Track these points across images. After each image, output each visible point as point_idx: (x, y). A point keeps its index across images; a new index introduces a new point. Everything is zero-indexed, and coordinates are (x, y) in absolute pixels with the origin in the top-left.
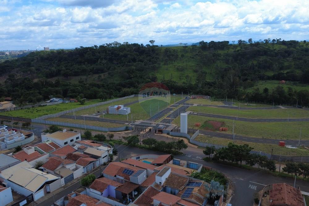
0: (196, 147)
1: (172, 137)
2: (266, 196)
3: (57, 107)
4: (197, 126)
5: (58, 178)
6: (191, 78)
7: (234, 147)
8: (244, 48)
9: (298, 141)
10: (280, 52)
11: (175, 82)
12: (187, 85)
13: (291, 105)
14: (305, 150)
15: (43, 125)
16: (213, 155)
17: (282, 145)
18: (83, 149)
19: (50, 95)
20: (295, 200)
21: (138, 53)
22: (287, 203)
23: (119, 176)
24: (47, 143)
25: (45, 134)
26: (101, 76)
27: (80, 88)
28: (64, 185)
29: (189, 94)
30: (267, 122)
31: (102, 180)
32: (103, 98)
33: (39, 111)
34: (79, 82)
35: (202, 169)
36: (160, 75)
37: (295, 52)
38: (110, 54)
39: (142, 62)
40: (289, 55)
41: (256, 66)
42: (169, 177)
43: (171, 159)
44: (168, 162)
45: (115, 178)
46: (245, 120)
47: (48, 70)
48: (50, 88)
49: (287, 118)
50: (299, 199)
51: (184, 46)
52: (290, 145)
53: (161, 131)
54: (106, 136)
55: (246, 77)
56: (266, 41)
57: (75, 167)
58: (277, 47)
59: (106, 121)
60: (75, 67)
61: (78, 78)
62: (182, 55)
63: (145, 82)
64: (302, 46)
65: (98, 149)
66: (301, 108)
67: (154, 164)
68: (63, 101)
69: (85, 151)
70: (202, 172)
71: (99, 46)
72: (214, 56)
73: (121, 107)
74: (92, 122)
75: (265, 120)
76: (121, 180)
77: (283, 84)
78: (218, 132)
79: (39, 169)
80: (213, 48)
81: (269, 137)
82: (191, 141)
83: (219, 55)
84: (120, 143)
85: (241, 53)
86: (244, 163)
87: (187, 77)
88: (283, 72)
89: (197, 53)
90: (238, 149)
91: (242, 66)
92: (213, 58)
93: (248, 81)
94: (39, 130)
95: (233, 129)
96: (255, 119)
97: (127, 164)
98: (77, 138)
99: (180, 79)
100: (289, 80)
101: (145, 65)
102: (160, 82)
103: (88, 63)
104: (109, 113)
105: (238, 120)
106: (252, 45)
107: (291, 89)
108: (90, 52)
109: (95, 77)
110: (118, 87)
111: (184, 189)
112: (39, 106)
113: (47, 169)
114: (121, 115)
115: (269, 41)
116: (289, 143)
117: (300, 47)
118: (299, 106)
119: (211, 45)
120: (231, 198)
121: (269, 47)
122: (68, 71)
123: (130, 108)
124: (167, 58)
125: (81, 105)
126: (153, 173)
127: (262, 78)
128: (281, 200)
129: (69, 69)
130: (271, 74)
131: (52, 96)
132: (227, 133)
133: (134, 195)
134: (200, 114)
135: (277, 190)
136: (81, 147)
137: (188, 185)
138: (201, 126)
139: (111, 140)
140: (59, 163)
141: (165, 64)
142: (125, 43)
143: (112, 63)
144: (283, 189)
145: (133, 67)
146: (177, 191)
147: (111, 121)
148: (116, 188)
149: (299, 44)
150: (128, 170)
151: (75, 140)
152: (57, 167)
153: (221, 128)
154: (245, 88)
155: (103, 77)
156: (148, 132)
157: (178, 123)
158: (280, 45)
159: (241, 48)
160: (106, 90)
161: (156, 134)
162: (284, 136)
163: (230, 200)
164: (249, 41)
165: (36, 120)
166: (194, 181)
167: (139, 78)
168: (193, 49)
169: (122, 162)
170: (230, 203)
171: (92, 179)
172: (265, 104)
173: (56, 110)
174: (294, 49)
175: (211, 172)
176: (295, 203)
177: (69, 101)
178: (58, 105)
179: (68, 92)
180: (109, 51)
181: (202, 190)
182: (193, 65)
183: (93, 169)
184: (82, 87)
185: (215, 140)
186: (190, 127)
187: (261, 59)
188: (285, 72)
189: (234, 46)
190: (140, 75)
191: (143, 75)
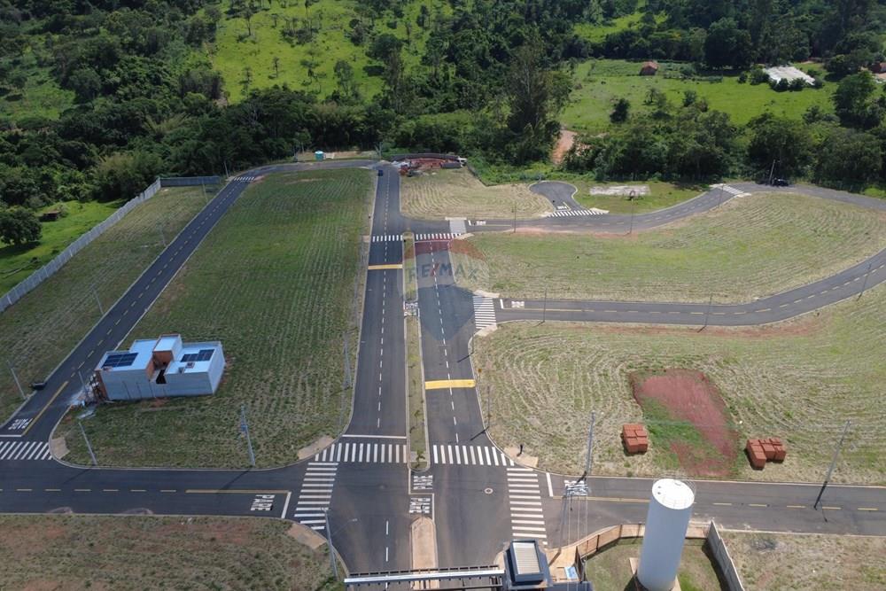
11: (304, 97)
36: (229, 65)
66: (783, 184)
73: (169, 352)
104: (112, 396)
114: (186, 398)
123: (218, 342)
190: (148, 71)
191: (161, 68)
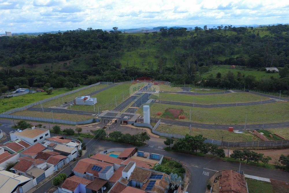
0: (158, 137)
1: (136, 128)
2: (217, 182)
3: (23, 98)
4: (159, 115)
5: (30, 179)
6: (153, 64)
7: (190, 138)
8: (200, 35)
9: (244, 126)
10: (230, 38)
11: (138, 69)
12: (149, 71)
13: (239, 89)
14: (249, 134)
15: (10, 120)
16: (173, 145)
17: (231, 130)
18: (53, 147)
19: (15, 85)
20: (239, 186)
21: (102, 39)
22: (233, 189)
23: (89, 172)
24: (17, 142)
25: (14, 133)
26: (66, 64)
27: (46, 76)
28: (36, 184)
29: (151, 80)
30: (219, 108)
31: (72, 179)
32: (70, 87)
33: (5, 104)
34: (45, 70)
35: (163, 160)
36: (124, 62)
37: (244, 38)
38: (75, 41)
39: (107, 48)
40: (239, 41)
41: (211, 52)
42: (134, 171)
43: (136, 152)
44: (133, 155)
45: (85, 175)
46: (201, 106)
47: (11, 58)
48: (15, 78)
49: (236, 103)
50: (242, 184)
51: (146, 32)
52: (237, 130)
53: (126, 122)
54: (74, 130)
55: (202, 62)
56: (219, 27)
57: (46, 166)
58: (228, 34)
59: (74, 112)
60: (39, 54)
61: (44, 66)
62: (144, 42)
63: (110, 69)
64: (250, 32)
65: (67, 146)
66: (248, 91)
67: (120, 158)
68: (30, 91)
69: (55, 149)
70: (163, 162)
71: (63, 33)
72: (173, 43)
73: (87, 97)
74: (60, 114)
75: (217, 106)
76: (91, 176)
77: (233, 68)
78: (177, 120)
79: (10, 171)
80: (172, 35)
81: (220, 123)
82: (153, 131)
83: (178, 42)
84: (88, 136)
85: (197, 40)
86: (198, 151)
87: (149, 63)
88: (234, 57)
89: (158, 39)
90: (194, 140)
91: (198, 51)
92: (173, 44)
93: (204, 66)
94: (6, 126)
95: (190, 117)
96: (209, 105)
97: (96, 159)
98: (46, 135)
99: (143, 65)
100: (239, 64)
101: (109, 52)
102: (125, 68)
103: (53, 50)
104: (77, 104)
105: (195, 106)
106: (207, 31)
107: (239, 74)
108: (54, 39)
109: (61, 64)
110: (84, 74)
111: (147, 181)
112: (5, 98)
113: (19, 170)
114: (88, 105)
115: (222, 27)
116: (237, 128)
117: (248, 33)
118: (246, 90)
119: (170, 32)
120: (187, 186)
121: (222, 33)
122: (33, 59)
123: (96, 98)
124: (129, 45)
125: (48, 96)
126: (120, 167)
127: (215, 63)
128: (228, 186)
129: (34, 57)
130: (223, 59)
131: (17, 86)
132: (185, 120)
133: (104, 191)
134: (161, 101)
135: (225, 177)
136: (51, 144)
137: (151, 178)
138: (163, 115)
139: (79, 134)
140: (31, 163)
141: (128, 51)
142: (89, 29)
143: (77, 49)
144: (230, 176)
145: (98, 55)
146: (141, 184)
147: (79, 113)
148: (86, 186)
149: (247, 31)
150: (97, 167)
151: (44, 137)
152: (28, 168)
153: (180, 117)
154: (201, 73)
155: (68, 65)
156: (114, 124)
157: (141, 112)
158: (231, 32)
159: (198, 35)
160: (72, 79)
161: (121, 125)
162: (233, 122)
163: (187, 187)
164: (204, 28)
165: (3, 114)
166: (156, 173)
167: (104, 65)
168: (154, 35)
169: (91, 158)
170: (187, 191)
171: (63, 178)
172: (218, 88)
173: (22, 102)
174: (243, 35)
175: (171, 162)
176: (239, 188)
177: (36, 91)
178: (24, 96)
179: (34, 81)
180: (73, 38)
181: (163, 183)
182: (155, 51)
183: (63, 166)
184: (48, 76)
185: (174, 128)
186: (152, 116)
187: (215, 45)
188: (235, 57)
189: (192, 33)
190: (105, 62)
191: (108, 62)
